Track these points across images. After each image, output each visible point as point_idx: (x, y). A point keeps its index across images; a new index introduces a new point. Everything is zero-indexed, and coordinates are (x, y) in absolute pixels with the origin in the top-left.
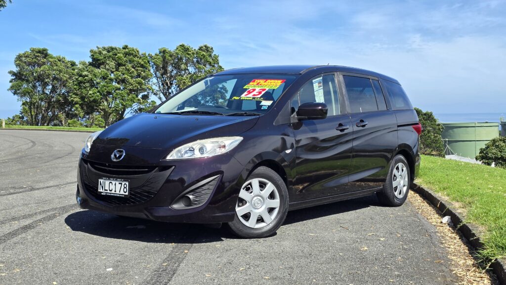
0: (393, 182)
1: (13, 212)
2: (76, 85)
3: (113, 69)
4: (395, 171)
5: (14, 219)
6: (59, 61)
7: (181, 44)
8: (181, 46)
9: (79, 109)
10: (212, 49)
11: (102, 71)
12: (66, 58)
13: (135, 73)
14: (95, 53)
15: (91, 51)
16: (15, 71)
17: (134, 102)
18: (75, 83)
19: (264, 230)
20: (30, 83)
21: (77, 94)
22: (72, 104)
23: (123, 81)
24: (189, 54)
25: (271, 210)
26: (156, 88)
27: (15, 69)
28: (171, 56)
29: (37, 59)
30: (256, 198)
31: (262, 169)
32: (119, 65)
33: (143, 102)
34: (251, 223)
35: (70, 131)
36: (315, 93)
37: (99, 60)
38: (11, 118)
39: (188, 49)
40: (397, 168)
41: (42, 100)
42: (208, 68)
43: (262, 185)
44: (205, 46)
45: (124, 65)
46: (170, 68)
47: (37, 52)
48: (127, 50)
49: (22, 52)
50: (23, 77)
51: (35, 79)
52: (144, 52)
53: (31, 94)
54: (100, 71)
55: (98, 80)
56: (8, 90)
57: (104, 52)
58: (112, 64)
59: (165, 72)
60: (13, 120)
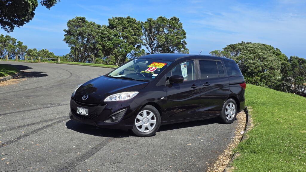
0: (226, 112)
1: (46, 118)
2: (100, 39)
3: (121, 30)
4: (227, 107)
5: (45, 121)
6: (92, 24)
7: (160, 16)
8: (160, 17)
9: (101, 53)
10: (178, 19)
11: (114, 31)
12: (95, 23)
13: (133, 33)
14: (111, 21)
15: (109, 20)
16: (67, 30)
17: (132, 50)
18: (100, 38)
19: (148, 133)
20: (75, 37)
21: (100, 44)
22: (98, 50)
23: (126, 37)
24: (164, 22)
25: (152, 125)
26: (145, 41)
27: (67, 29)
28: (154, 23)
29: (79, 23)
30: (145, 119)
31: (148, 106)
32: (125, 28)
33: (137, 50)
34: (142, 130)
35: (94, 66)
36: (182, 70)
37: (113, 25)
38: (65, 56)
39: (164, 19)
40: (229, 105)
41: (81, 46)
42: (176, 31)
43: (148, 113)
44: (175, 18)
45: (127, 28)
46: (153, 30)
47: (79, 19)
48: (129, 19)
49: (71, 19)
50: (72, 33)
51: (78, 35)
52: (138, 21)
53: (75, 43)
54: (113, 31)
55: (112, 37)
56: (63, 40)
57: (116, 21)
58: (120, 27)
59: (151, 33)
60: (66, 57)
